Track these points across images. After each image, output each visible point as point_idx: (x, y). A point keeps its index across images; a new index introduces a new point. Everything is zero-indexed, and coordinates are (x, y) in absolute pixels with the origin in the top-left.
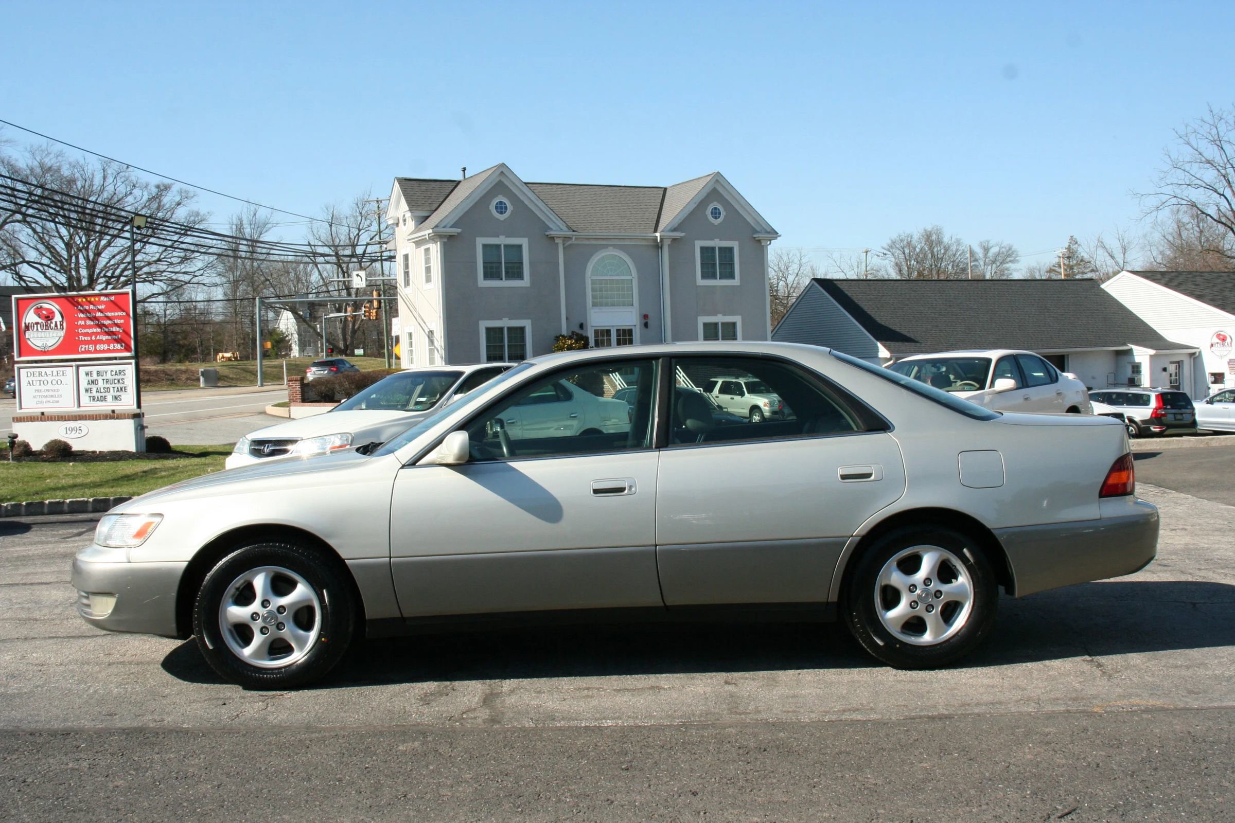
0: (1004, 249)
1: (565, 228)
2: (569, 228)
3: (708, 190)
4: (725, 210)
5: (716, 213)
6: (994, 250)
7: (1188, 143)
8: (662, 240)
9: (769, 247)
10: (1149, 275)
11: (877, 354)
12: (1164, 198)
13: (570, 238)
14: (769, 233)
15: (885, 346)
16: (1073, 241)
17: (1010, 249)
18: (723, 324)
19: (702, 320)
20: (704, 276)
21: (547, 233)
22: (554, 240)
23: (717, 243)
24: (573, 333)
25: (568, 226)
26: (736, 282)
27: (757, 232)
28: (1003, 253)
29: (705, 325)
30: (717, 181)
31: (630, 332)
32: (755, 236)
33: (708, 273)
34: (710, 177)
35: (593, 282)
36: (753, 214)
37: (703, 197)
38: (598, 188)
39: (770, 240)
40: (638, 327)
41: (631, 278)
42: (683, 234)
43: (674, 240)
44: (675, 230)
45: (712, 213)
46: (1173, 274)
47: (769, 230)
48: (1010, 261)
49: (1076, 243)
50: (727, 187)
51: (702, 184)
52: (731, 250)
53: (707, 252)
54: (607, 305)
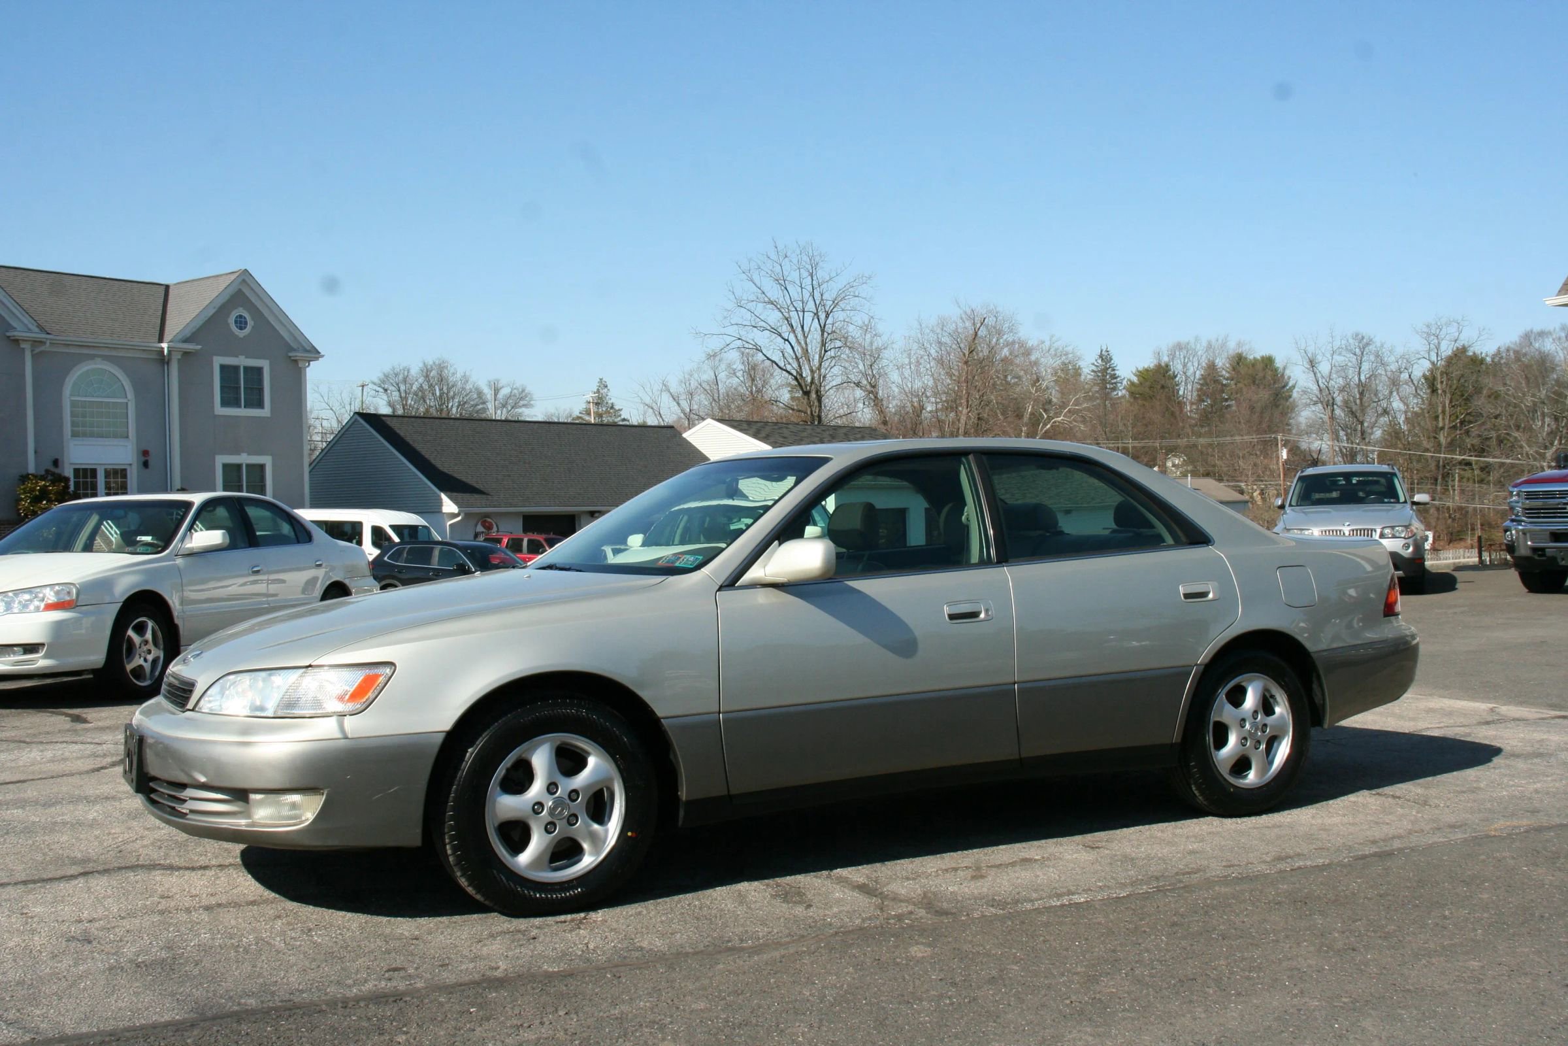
0: (516, 391)
1: (37, 330)
2: (42, 329)
3: (231, 291)
4: (253, 319)
5: (241, 323)
6: (505, 392)
7: (752, 281)
8: (169, 352)
9: (307, 369)
10: (736, 424)
11: (441, 509)
12: (728, 339)
13: (42, 343)
14: (308, 351)
15: (451, 498)
16: (603, 385)
17: (523, 391)
18: (248, 466)
19: (221, 460)
20: (225, 403)
21: (8, 334)
22: (19, 344)
23: (242, 361)
24: (47, 471)
25: (39, 326)
26: (265, 412)
27: (294, 350)
28: (515, 396)
29: (225, 466)
30: (244, 281)
31: (123, 473)
32: (290, 354)
33: (230, 399)
34: (237, 274)
35: (74, 404)
36: (288, 326)
37: (224, 301)
38: (75, 278)
39: (309, 361)
40: (135, 467)
41: (125, 401)
42: (199, 347)
43: (186, 354)
44: (186, 341)
45: (236, 322)
46: (759, 425)
47: (308, 348)
48: (524, 406)
49: (606, 387)
50: (256, 290)
51: (223, 284)
52: (259, 371)
53: (229, 373)
54: (92, 435)
